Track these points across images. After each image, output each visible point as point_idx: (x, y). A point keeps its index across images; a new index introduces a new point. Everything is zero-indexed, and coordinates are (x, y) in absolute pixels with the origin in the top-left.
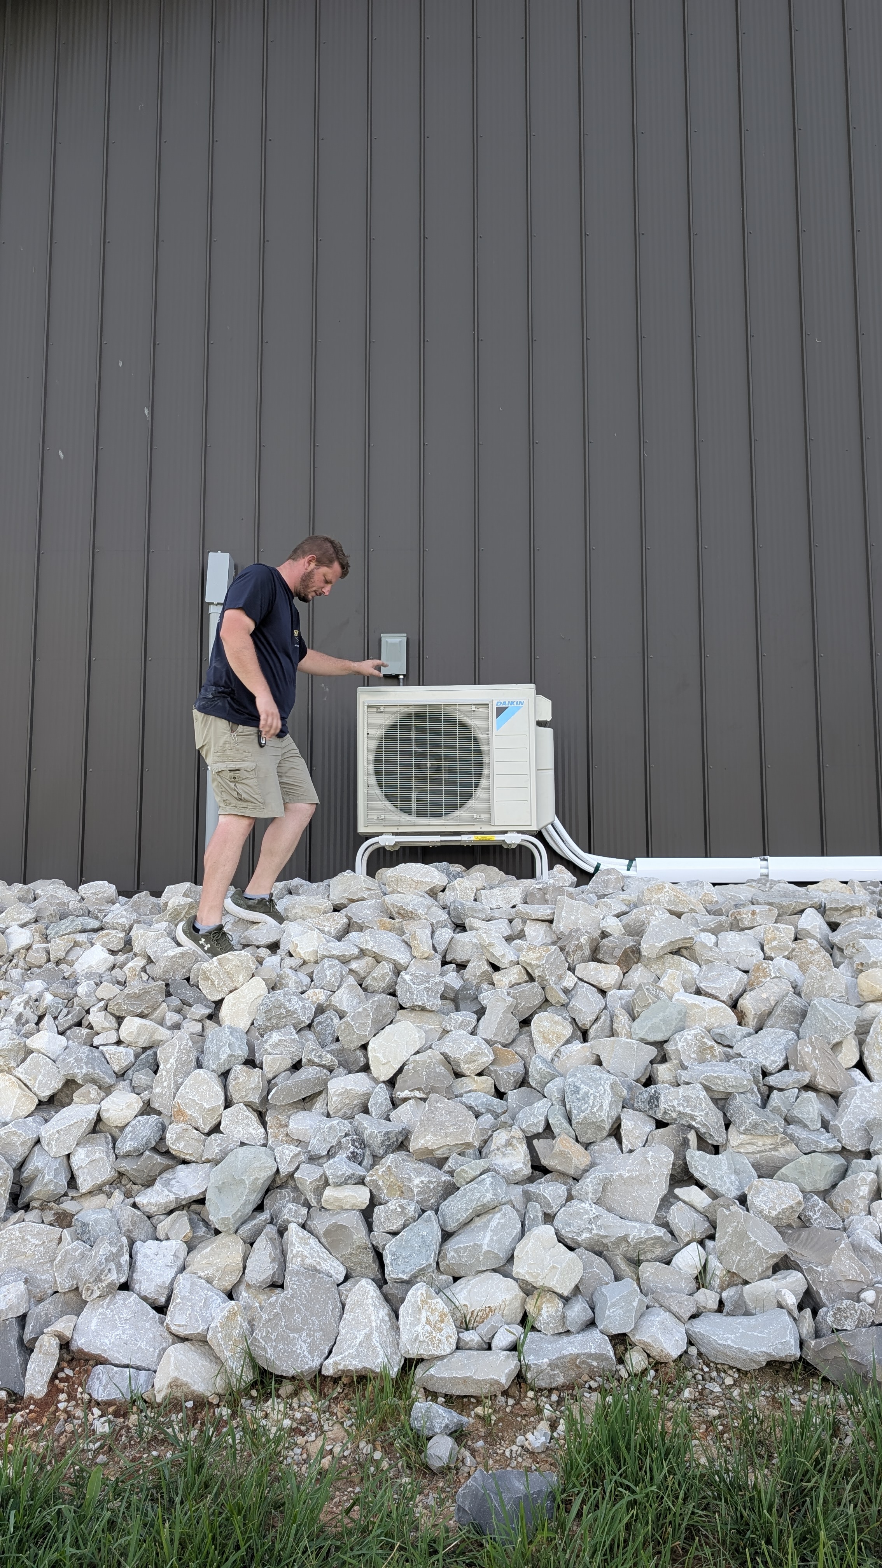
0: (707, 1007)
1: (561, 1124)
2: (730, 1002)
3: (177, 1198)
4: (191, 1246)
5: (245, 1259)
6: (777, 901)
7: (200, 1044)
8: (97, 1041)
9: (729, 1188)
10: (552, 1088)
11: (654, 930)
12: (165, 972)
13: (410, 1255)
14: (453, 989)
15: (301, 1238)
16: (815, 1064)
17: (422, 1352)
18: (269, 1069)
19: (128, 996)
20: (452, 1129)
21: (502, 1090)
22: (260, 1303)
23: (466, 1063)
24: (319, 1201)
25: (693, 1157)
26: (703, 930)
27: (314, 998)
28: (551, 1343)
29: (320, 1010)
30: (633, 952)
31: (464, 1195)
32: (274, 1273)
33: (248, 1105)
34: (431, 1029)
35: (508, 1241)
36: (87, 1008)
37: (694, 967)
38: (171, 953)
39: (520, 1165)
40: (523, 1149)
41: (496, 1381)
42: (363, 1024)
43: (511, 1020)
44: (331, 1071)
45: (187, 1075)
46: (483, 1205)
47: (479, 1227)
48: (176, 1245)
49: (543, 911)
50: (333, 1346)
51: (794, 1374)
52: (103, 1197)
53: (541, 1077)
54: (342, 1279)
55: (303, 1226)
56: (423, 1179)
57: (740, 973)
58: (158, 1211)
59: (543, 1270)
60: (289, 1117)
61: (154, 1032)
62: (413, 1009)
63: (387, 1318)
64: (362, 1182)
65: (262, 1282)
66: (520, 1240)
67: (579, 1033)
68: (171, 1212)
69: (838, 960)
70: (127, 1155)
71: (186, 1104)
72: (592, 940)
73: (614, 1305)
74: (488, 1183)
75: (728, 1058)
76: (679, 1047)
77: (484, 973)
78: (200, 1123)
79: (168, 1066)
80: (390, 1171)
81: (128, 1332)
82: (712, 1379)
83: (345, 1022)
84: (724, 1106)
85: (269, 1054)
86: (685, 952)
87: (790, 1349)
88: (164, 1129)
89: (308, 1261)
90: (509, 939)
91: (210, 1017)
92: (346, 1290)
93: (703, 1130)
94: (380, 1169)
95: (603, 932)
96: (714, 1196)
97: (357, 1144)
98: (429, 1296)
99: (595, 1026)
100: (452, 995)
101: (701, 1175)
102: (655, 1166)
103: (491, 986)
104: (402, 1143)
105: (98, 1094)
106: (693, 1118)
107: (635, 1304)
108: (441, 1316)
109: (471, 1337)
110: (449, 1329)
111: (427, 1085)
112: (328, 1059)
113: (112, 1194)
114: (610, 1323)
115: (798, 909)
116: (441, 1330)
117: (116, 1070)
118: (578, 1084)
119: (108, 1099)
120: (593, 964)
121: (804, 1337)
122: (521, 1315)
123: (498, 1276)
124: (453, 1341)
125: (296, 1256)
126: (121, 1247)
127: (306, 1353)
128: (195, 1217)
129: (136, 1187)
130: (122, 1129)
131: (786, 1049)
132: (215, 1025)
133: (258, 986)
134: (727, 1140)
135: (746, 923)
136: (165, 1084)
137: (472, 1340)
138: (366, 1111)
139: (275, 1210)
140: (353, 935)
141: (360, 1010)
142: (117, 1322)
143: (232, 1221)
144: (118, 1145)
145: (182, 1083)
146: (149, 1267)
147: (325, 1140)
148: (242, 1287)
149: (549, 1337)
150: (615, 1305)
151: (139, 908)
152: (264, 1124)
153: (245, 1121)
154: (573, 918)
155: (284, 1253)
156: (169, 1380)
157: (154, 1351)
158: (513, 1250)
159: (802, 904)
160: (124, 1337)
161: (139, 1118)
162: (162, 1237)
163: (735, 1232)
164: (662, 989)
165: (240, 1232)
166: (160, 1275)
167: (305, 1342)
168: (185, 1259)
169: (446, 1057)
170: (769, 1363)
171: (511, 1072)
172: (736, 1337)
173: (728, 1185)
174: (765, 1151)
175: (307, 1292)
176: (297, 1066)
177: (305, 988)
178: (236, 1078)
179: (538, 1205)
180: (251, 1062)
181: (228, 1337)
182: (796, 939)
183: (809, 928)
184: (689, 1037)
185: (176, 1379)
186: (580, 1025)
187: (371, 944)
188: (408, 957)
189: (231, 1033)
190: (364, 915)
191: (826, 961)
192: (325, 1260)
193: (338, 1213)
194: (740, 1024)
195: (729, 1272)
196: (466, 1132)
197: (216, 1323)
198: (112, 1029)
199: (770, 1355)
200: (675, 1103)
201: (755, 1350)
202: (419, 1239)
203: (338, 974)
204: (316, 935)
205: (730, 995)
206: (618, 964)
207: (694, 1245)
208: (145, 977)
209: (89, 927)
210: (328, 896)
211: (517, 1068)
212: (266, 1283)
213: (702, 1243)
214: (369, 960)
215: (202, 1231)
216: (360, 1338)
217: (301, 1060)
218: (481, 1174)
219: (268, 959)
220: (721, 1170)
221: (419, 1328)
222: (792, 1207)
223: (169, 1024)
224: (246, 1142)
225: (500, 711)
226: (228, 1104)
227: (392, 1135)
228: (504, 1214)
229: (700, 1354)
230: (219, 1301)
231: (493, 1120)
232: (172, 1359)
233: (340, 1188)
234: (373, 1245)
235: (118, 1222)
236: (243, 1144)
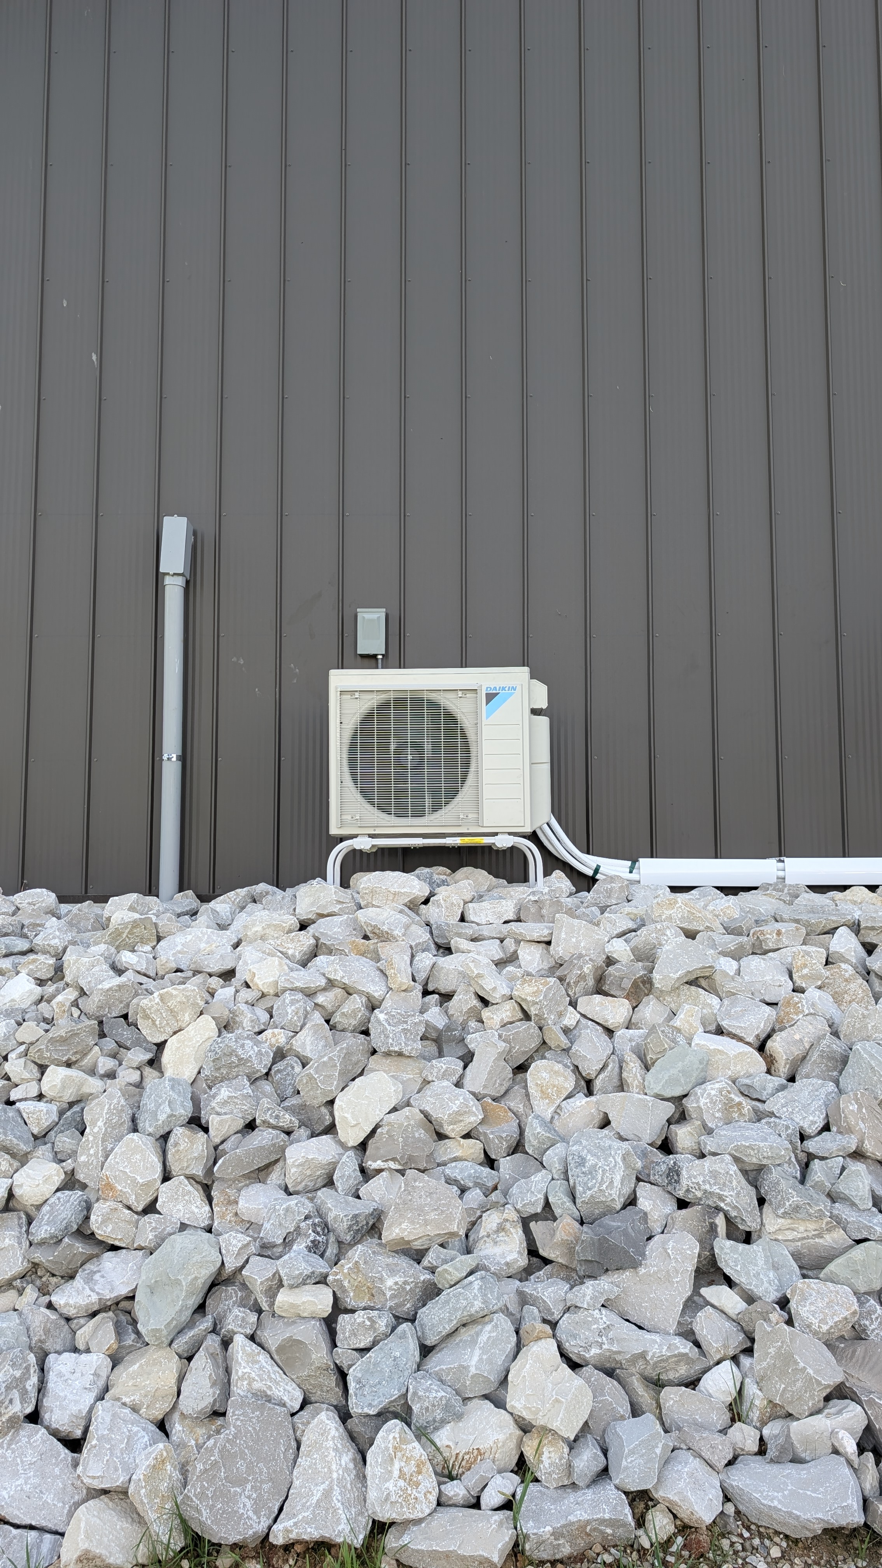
0: (732, 1053)
1: (563, 1203)
2: (757, 1044)
3: (100, 1299)
4: (116, 1360)
5: (181, 1379)
6: (804, 917)
7: (137, 1098)
8: (14, 1095)
9: (769, 1292)
10: (552, 1157)
11: (668, 957)
12: (100, 1007)
13: (379, 1383)
14: (435, 1028)
15: (249, 1355)
16: (862, 1126)
17: (394, 1516)
18: (216, 1134)
19: (52, 1041)
20: (432, 1216)
21: (493, 1157)
22: (196, 1440)
23: (451, 1123)
24: (272, 1304)
25: (722, 1248)
26: (724, 954)
27: (273, 1040)
28: (554, 1501)
29: (280, 1055)
30: (644, 982)
31: (447, 1302)
32: (215, 1401)
33: (190, 1178)
34: (410, 1079)
35: (500, 1360)
36: (4, 1054)
37: (714, 1001)
38: (106, 985)
39: (515, 1255)
40: (517, 1234)
41: (487, 1559)
42: (329, 1076)
43: (504, 1068)
44: (288, 1133)
45: (119, 1139)
46: (470, 1316)
47: (466, 1341)
48: (97, 1360)
49: (538, 930)
50: (285, 1501)
51: (856, 1543)
52: (13, 1293)
53: (539, 1142)
54: (297, 1406)
55: (252, 1338)
56: (397, 1279)
57: (768, 1009)
58: (77, 1313)
59: (543, 1403)
60: (239, 1190)
61: (82, 1084)
62: (388, 1054)
63: (351, 1466)
64: (322, 1280)
65: (200, 1412)
66: (515, 1357)
67: (583, 1083)
68: (94, 1314)
69: (877, 989)
70: (42, 1243)
71: (115, 1177)
72: (597, 969)
73: (632, 1452)
74: (477, 1287)
75: (759, 1117)
76: (701, 1104)
77: (472, 1009)
78: (132, 1201)
79: (96, 1130)
80: (358, 1268)
81: (32, 1481)
82: (754, 1550)
83: (307, 1075)
84: (756, 1179)
85: (218, 1114)
86: (703, 983)
87: (852, 1515)
88: (89, 1208)
89: (257, 1385)
90: (500, 964)
91: (151, 1063)
92: (302, 1423)
93: (733, 1214)
94: (346, 1265)
95: (608, 957)
96: (750, 1299)
97: (319, 1229)
98: (403, 1441)
99: (601, 1076)
100: (434, 1035)
101: (732, 1272)
102: (677, 1261)
103: (480, 1024)
104: (374, 1224)
105: (11, 1165)
106: (721, 1198)
107: (658, 1451)
108: (418, 1466)
109: (456, 1490)
110: (429, 1482)
111: (404, 1154)
112: (287, 1119)
113: (24, 1289)
114: (628, 1476)
115: (829, 927)
116: (417, 1484)
117: (35, 1131)
118: (584, 1153)
119: (22, 1171)
120: (598, 998)
121: (867, 1493)
122: (517, 1457)
123: (488, 1405)
124: (433, 1498)
125: (242, 1378)
126: (27, 1368)
127: (250, 1513)
128: (124, 1318)
129: (54, 1280)
130: (39, 1207)
131: (826, 1106)
132: (156, 1073)
133: (207, 1026)
134: (762, 1224)
135: (770, 944)
136: (92, 1152)
137: (457, 1495)
138: (330, 1183)
139: (219, 1313)
140: (321, 960)
141: (325, 1059)
142: (20, 1468)
143: (165, 1332)
144: (33, 1229)
145: (113, 1149)
146: (63, 1390)
147: (280, 1224)
148: (176, 1416)
149: (551, 1492)
150: (634, 1453)
151: (79, 922)
152: (210, 1200)
153: (186, 1198)
154: (574, 940)
155: (228, 1371)
156: (79, 1553)
157: (63, 1507)
158: (508, 1372)
159: (834, 922)
160: (27, 1488)
161: (59, 1194)
162: (81, 1347)
163: (778, 1354)
164: (679, 1030)
165: (174, 1345)
166: (76, 1402)
167: (249, 1497)
168: (108, 1377)
169: (427, 1116)
170: (826, 1531)
171: (504, 1135)
172: (784, 1496)
173: (766, 1285)
174: (808, 1238)
175: (254, 1429)
176: (251, 1126)
177: (262, 1027)
178: (176, 1144)
179: (536, 1310)
180: (196, 1122)
181: (153, 1492)
182: (827, 963)
183: (842, 950)
184: (713, 1092)
185: (87, 1552)
186: (584, 1075)
187: (341, 974)
188: (384, 988)
189: (173, 1088)
190: (335, 933)
191: (864, 991)
192: (277, 1383)
193: (294, 1322)
194: (769, 1072)
195: (771, 1401)
196: (450, 1219)
197: (139, 1475)
198: (33, 1080)
199: (827, 1522)
200: (700, 1179)
201: (808, 1516)
202: (390, 1362)
203: (301, 1012)
204: (277, 963)
205: (757, 1036)
206: (627, 997)
207: (727, 1364)
208: (76, 1013)
209: (16, 950)
210: (295, 910)
211: (509, 1129)
212: (205, 1413)
213: (735, 1359)
214: (338, 991)
215: (130, 1339)
216: (317, 1496)
217: (254, 1120)
218: (466, 1277)
219: (220, 991)
220: (756, 1265)
221: (390, 1485)
222: (846, 1319)
223: (102, 1072)
224: (188, 1223)
225: (490, 697)
226: (166, 1177)
227: (362, 1218)
228: (496, 1326)
229: (738, 1512)
230: (146, 1438)
231: (482, 1197)
232: (83, 1525)
233: (297, 1290)
234: (336, 1364)
235: (28, 1329)
236: (183, 1227)
